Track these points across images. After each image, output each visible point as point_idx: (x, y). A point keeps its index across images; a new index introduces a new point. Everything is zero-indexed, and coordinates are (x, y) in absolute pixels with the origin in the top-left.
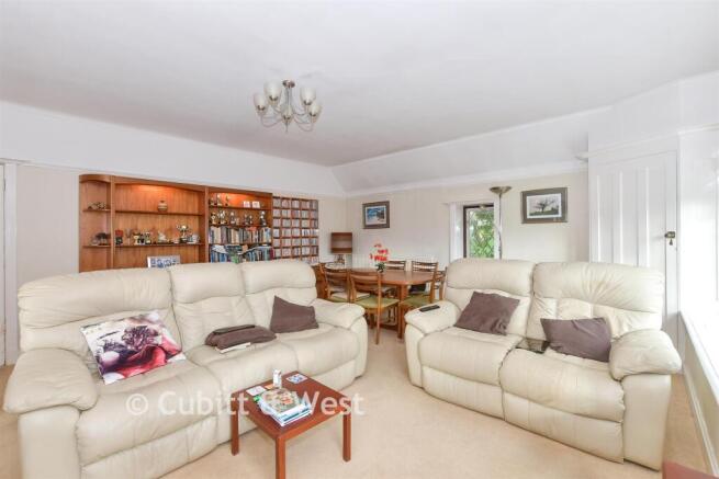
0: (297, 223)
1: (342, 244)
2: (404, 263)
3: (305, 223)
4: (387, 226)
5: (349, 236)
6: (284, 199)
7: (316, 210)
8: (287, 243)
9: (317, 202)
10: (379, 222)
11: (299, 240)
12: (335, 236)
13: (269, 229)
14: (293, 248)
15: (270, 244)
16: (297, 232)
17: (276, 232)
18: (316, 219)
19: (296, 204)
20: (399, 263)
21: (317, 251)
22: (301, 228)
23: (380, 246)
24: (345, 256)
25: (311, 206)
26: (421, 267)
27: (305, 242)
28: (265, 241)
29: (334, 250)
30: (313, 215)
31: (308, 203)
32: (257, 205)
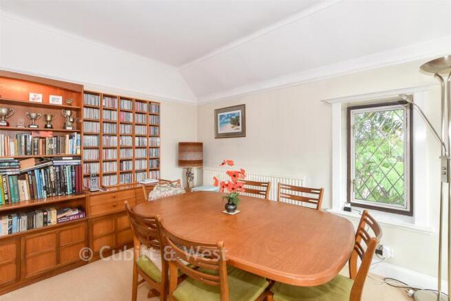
0: (128, 129)
1: (191, 156)
2: (268, 185)
3: (140, 130)
4: (242, 134)
5: (199, 146)
6: (105, 96)
7: (157, 115)
8: (111, 154)
9: (158, 105)
10: (233, 130)
11: (131, 151)
12: (183, 146)
13: (77, 136)
14: (121, 161)
15: (79, 157)
16: (127, 141)
17: (92, 141)
18: (157, 126)
19: (126, 105)
20: (259, 184)
21: (158, 166)
22: (133, 136)
23: (231, 163)
24: (195, 170)
25: (149, 108)
26: (290, 192)
27: (140, 153)
28: (69, 151)
29: (181, 163)
30: (151, 120)
31: (145, 106)
32: (56, 100)
